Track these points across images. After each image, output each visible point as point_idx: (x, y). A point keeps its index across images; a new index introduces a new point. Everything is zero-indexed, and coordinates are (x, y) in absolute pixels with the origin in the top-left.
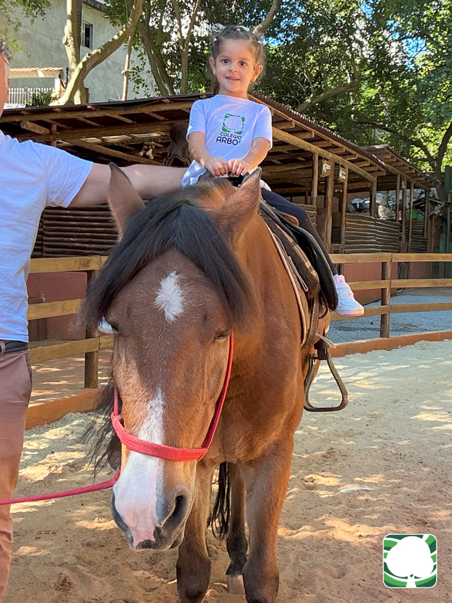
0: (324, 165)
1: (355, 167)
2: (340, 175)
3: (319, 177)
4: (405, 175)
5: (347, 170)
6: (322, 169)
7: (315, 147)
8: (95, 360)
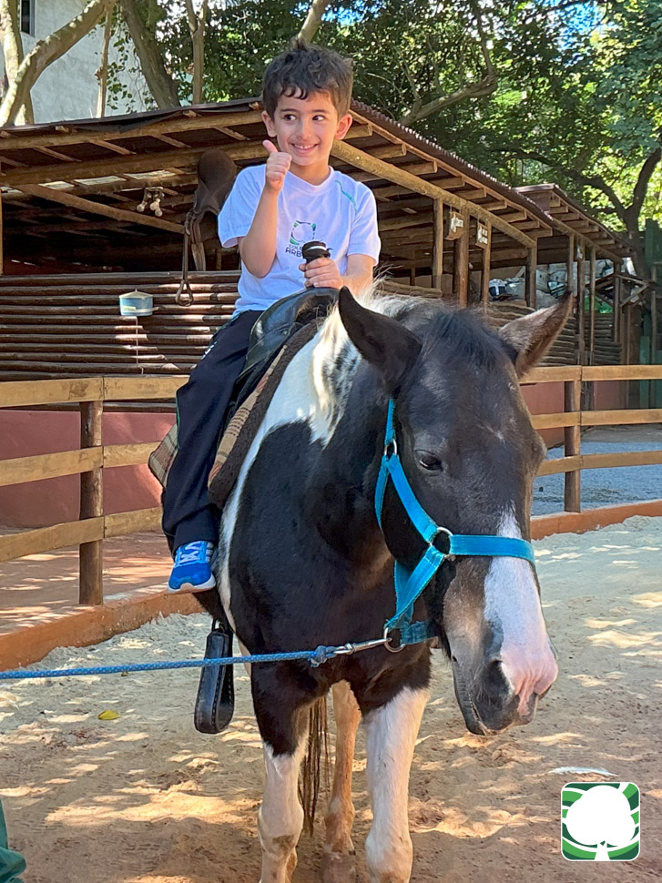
0: (453, 220)
1: (502, 223)
2: (479, 236)
3: (444, 240)
4: (582, 236)
5: (490, 227)
6: (449, 225)
7: (438, 189)
8: (97, 557)
